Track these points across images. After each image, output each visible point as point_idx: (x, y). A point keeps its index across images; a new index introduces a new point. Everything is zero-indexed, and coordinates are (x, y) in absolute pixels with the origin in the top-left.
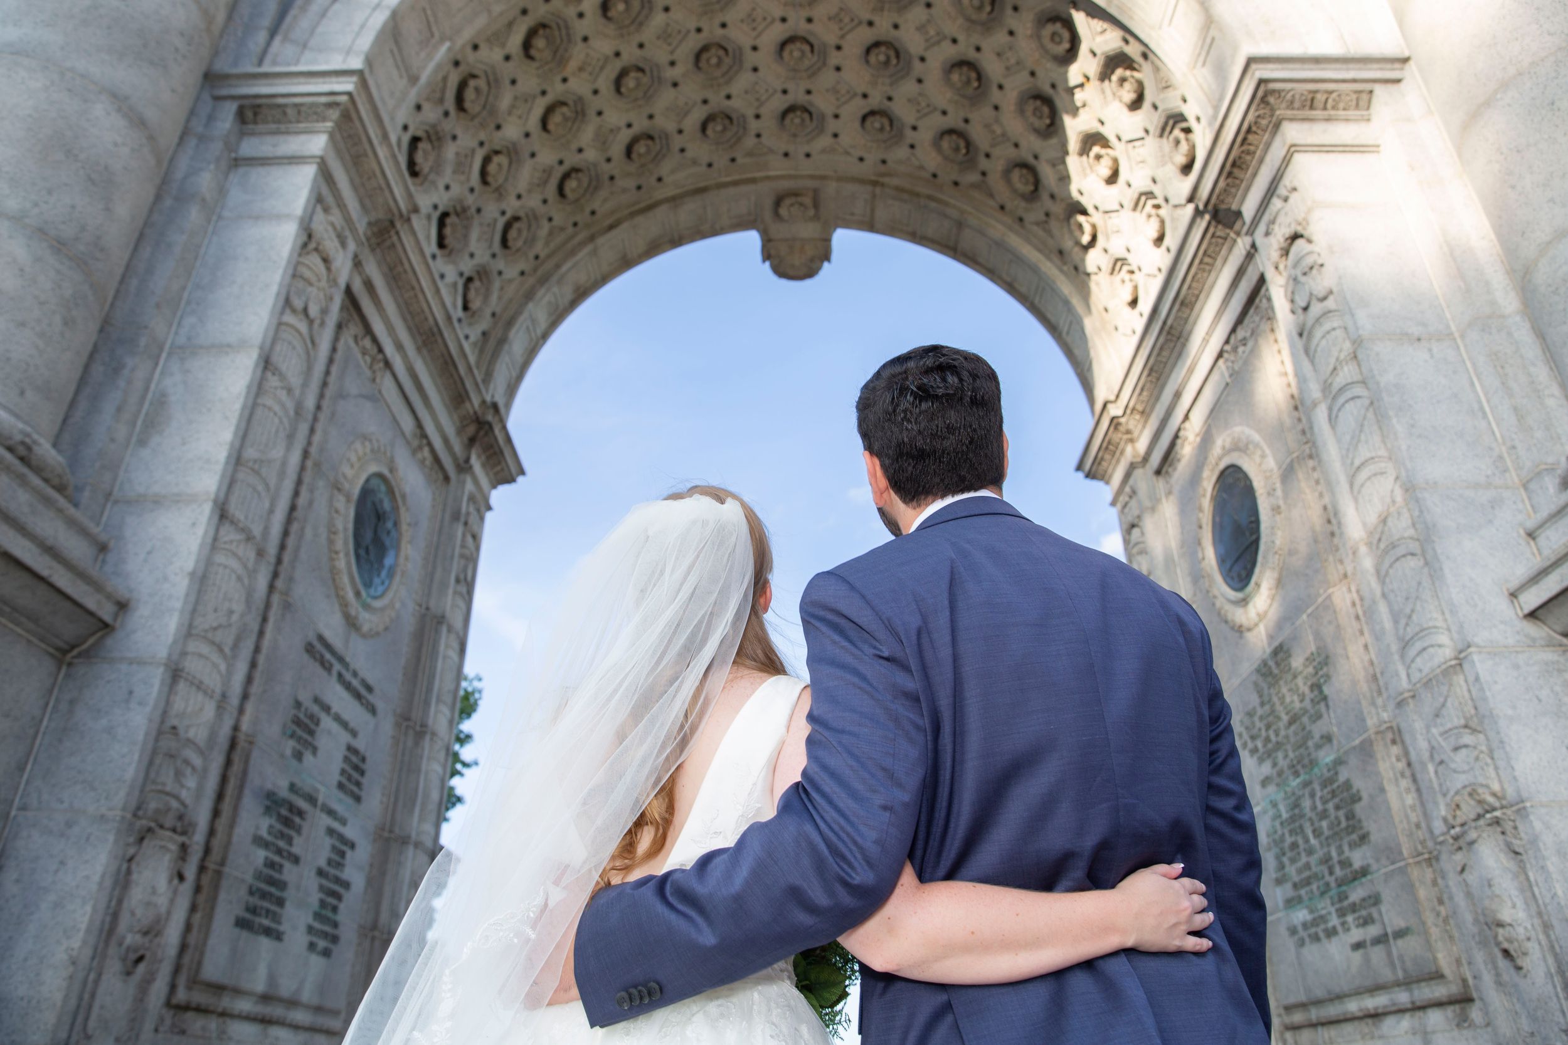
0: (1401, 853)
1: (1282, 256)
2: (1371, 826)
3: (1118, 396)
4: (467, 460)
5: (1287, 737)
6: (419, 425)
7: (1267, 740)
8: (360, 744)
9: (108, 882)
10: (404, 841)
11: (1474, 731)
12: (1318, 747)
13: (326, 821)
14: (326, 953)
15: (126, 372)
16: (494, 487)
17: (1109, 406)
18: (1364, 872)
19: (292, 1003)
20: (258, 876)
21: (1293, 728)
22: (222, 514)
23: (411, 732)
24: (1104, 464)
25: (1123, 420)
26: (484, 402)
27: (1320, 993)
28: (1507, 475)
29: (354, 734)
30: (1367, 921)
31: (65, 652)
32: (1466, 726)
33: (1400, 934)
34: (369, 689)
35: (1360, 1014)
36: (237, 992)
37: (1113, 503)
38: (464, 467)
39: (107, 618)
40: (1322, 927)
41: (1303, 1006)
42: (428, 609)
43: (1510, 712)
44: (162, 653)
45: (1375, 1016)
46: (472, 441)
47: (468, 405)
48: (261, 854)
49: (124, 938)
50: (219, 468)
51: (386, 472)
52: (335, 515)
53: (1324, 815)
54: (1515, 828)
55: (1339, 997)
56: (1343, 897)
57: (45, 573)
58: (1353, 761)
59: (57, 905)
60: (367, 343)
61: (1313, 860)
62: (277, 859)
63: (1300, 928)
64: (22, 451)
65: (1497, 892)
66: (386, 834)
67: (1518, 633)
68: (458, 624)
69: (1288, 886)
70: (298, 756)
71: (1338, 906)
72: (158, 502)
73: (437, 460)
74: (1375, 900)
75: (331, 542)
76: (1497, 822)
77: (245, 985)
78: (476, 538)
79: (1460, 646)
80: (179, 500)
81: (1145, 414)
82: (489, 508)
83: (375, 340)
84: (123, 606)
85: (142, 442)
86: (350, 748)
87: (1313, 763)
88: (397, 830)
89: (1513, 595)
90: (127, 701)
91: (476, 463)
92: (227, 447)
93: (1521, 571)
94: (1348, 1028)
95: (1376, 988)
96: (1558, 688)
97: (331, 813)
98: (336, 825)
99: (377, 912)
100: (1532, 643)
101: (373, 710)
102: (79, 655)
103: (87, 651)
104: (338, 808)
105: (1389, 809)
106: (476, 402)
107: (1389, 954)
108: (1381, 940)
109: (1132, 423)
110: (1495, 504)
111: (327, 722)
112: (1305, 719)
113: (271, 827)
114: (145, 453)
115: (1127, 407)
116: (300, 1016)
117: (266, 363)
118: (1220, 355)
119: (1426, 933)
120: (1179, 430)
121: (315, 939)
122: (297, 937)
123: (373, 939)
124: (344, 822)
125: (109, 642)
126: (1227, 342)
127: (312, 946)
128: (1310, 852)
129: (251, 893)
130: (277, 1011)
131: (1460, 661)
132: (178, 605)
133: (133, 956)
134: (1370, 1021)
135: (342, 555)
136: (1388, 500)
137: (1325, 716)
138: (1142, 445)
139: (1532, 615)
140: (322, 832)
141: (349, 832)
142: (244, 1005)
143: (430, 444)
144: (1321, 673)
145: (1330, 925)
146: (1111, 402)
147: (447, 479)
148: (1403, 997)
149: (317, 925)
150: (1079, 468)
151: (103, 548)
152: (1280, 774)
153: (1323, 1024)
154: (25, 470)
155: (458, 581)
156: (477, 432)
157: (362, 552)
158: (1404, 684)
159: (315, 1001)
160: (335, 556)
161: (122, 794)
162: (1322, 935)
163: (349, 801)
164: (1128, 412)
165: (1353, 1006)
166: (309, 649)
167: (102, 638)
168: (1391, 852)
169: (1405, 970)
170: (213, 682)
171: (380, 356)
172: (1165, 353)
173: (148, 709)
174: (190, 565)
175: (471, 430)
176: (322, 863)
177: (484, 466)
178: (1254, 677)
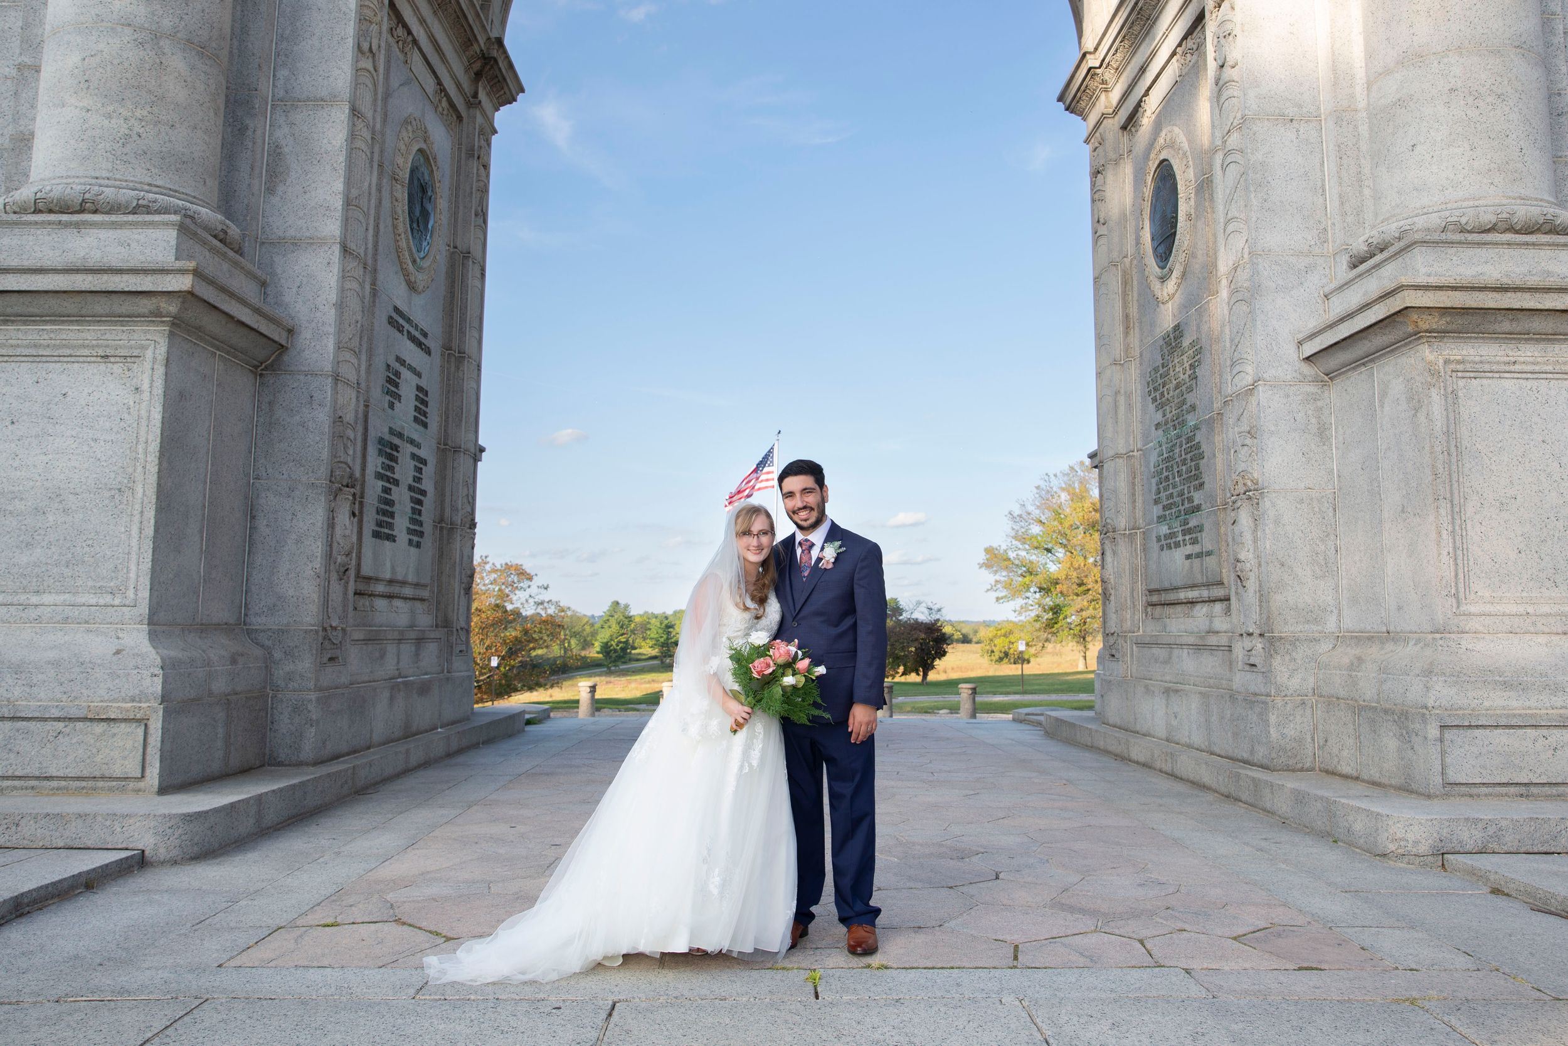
0: (1216, 501)
1: (1215, 7)
2: (1206, 478)
3: (1096, 49)
4: (475, 95)
5: (1173, 397)
6: (439, 83)
7: (1162, 395)
8: (423, 383)
9: (325, 527)
10: (456, 450)
11: (1253, 437)
12: (1188, 412)
13: (410, 449)
14: (418, 545)
15: (249, 133)
16: (497, 110)
17: (1088, 56)
18: (1198, 508)
19: (403, 583)
20: (380, 497)
21: (1177, 391)
22: (345, 250)
23: (453, 359)
24: (1083, 104)
25: (1098, 71)
26: (489, 39)
27: (1167, 585)
28: (1326, 244)
29: (419, 375)
30: (1194, 542)
31: (256, 367)
32: (1249, 433)
33: (1209, 553)
34: (425, 335)
35: (1185, 601)
36: (377, 580)
37: (1087, 141)
38: (473, 102)
39: (284, 343)
40: (1174, 540)
41: (1158, 591)
42: (455, 247)
43: (1273, 428)
44: (328, 367)
45: (1192, 603)
46: (478, 75)
47: (476, 47)
48: (380, 483)
49: (336, 559)
50: (338, 214)
51: (424, 146)
52: (396, 204)
53: (1184, 462)
54: (1258, 504)
55: (1176, 589)
56: (1186, 523)
57: (255, 326)
58: (1204, 429)
59: (298, 541)
60: (400, 31)
61: (1175, 492)
62: (388, 485)
63: (1162, 538)
64: (222, 235)
65: (1244, 541)
66: (442, 447)
67: (1296, 371)
68: (479, 256)
69: (1160, 506)
70: (392, 406)
71: (1183, 528)
72: (296, 244)
73: (452, 105)
74: (1200, 528)
75: (395, 227)
76: (1249, 498)
77: (381, 576)
78: (486, 167)
79: (1256, 379)
80: (314, 243)
81: (1119, 71)
82: (495, 132)
83: (405, 26)
84: (290, 331)
85: (271, 191)
86: (419, 388)
87: (1183, 423)
88: (450, 443)
89: (1300, 343)
90: (311, 403)
91: (482, 95)
92: (341, 196)
93: (1312, 324)
94: (1179, 608)
95: (1193, 586)
96: (1310, 412)
97: (412, 442)
98: (415, 450)
99: (443, 510)
100: (1303, 379)
101: (428, 351)
102: (266, 368)
103: (272, 365)
104: (415, 436)
105: (1215, 470)
106: (482, 41)
107: (1202, 565)
108: (1199, 555)
109: (1108, 75)
110: (1309, 269)
111: (406, 374)
112: (1184, 388)
113: (383, 463)
114: (275, 200)
115: (1103, 60)
116: (408, 591)
117: (355, 112)
118: (1174, 54)
119: (1220, 556)
120: (1141, 101)
121: (411, 537)
122: (402, 537)
123: (442, 528)
124: (418, 446)
125: (286, 358)
126: (1180, 45)
127: (410, 542)
128: (1174, 487)
129: (378, 513)
130: (395, 589)
131: (1251, 390)
132: (332, 330)
133: (343, 569)
134: (1189, 605)
135: (403, 236)
136: (1240, 255)
137: (1194, 391)
138: (1115, 95)
139: (1308, 359)
140: (408, 456)
141: (422, 453)
142: (380, 588)
143: (447, 95)
144: (1197, 358)
145: (1178, 539)
146: (1090, 53)
147: (460, 118)
148: (1205, 593)
149: (412, 527)
150: (1061, 99)
151: (264, 284)
152: (1166, 423)
153: (1168, 605)
154: (226, 249)
155: (476, 215)
156: (483, 67)
157: (415, 225)
158: (1229, 391)
159: (415, 581)
160: (398, 238)
161: (323, 469)
162: (1172, 545)
163: (420, 428)
164: (1104, 66)
165: (1182, 595)
166: (391, 321)
167: (280, 354)
168: (1212, 498)
169: (1207, 577)
170: (353, 378)
171: (410, 38)
172: (1137, 28)
173: (327, 409)
174: (333, 297)
175: (477, 66)
176: (410, 481)
177: (488, 94)
178: (1161, 342)
